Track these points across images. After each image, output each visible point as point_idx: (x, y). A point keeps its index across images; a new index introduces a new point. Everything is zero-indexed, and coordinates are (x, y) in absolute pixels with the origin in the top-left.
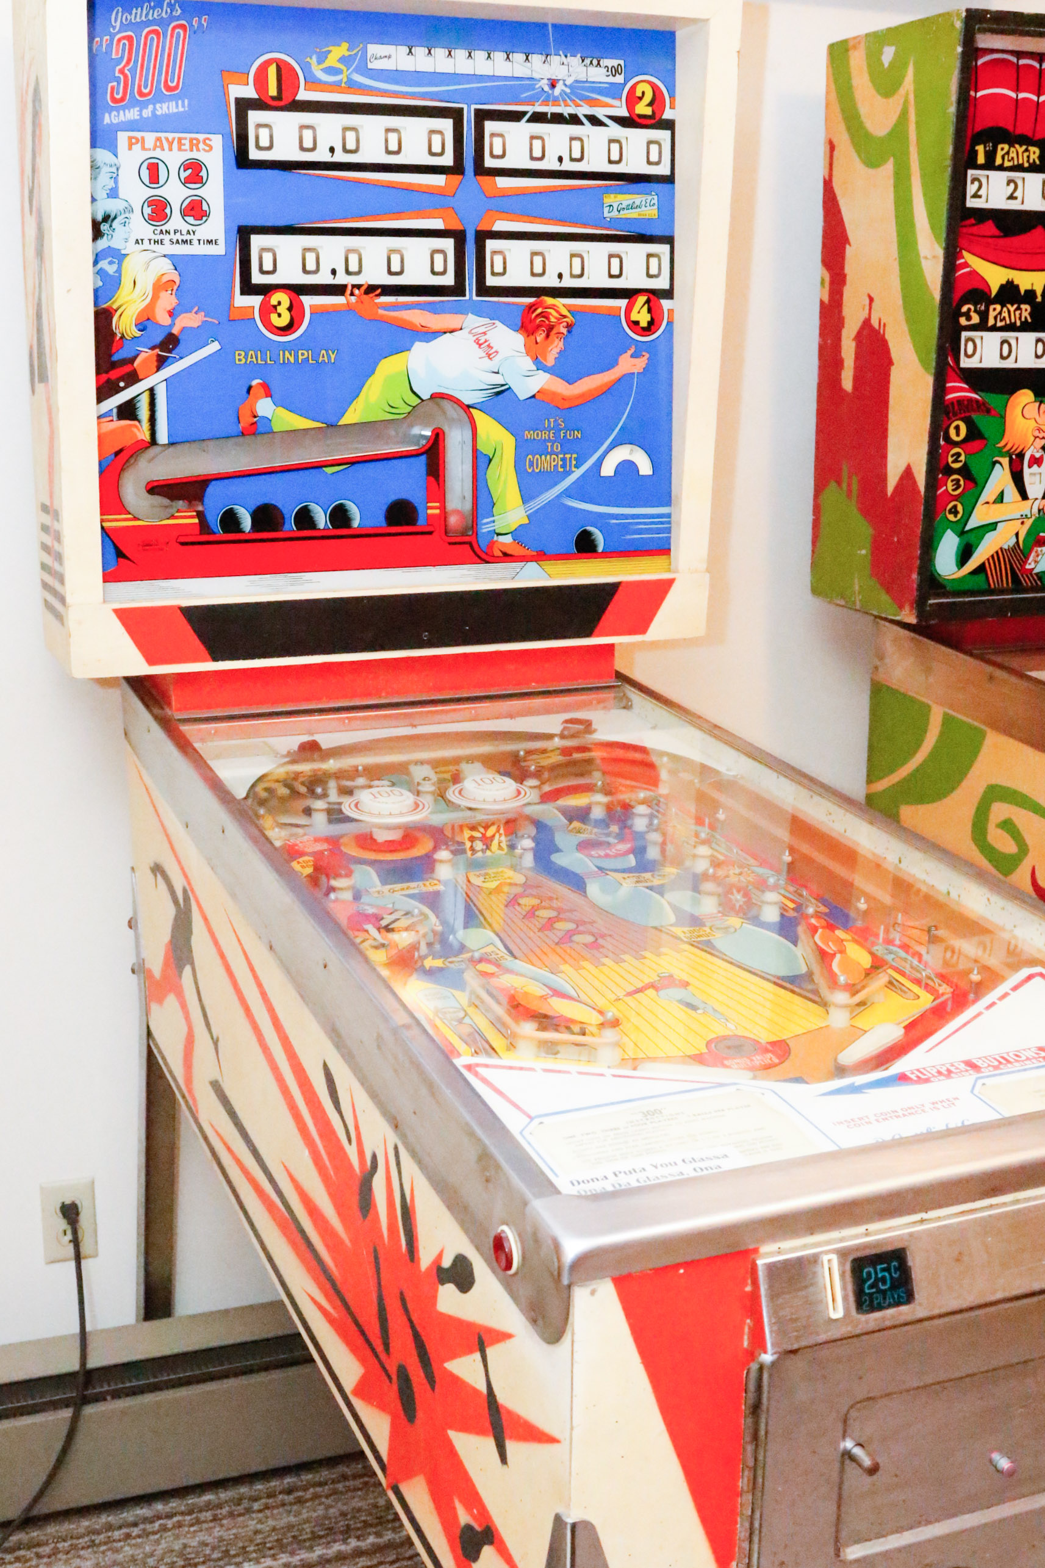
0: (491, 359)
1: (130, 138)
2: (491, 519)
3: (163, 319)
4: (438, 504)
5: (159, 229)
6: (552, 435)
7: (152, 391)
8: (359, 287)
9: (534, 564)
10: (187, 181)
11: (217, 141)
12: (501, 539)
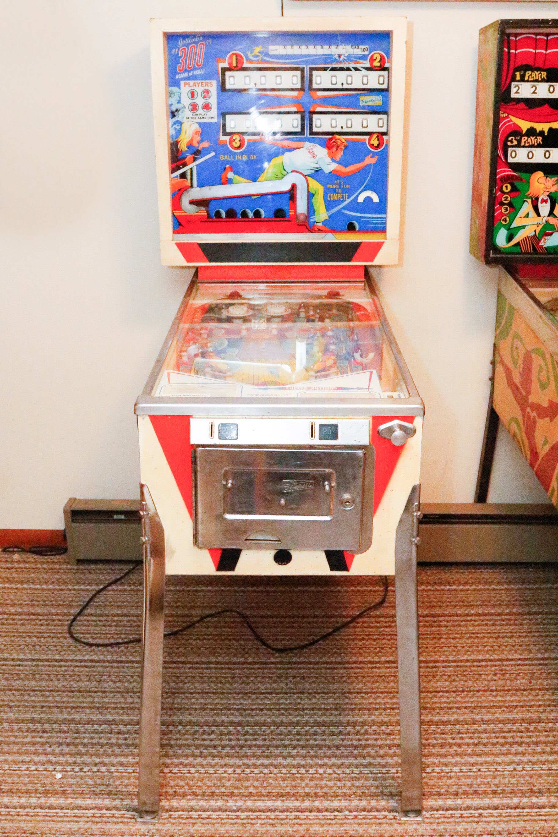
0: (314, 158)
1: (185, 83)
2: (314, 217)
4: (293, 211)
5: (194, 113)
6: (338, 186)
7: (191, 169)
8: (265, 132)
9: (331, 234)
10: (204, 97)
12: (318, 224)
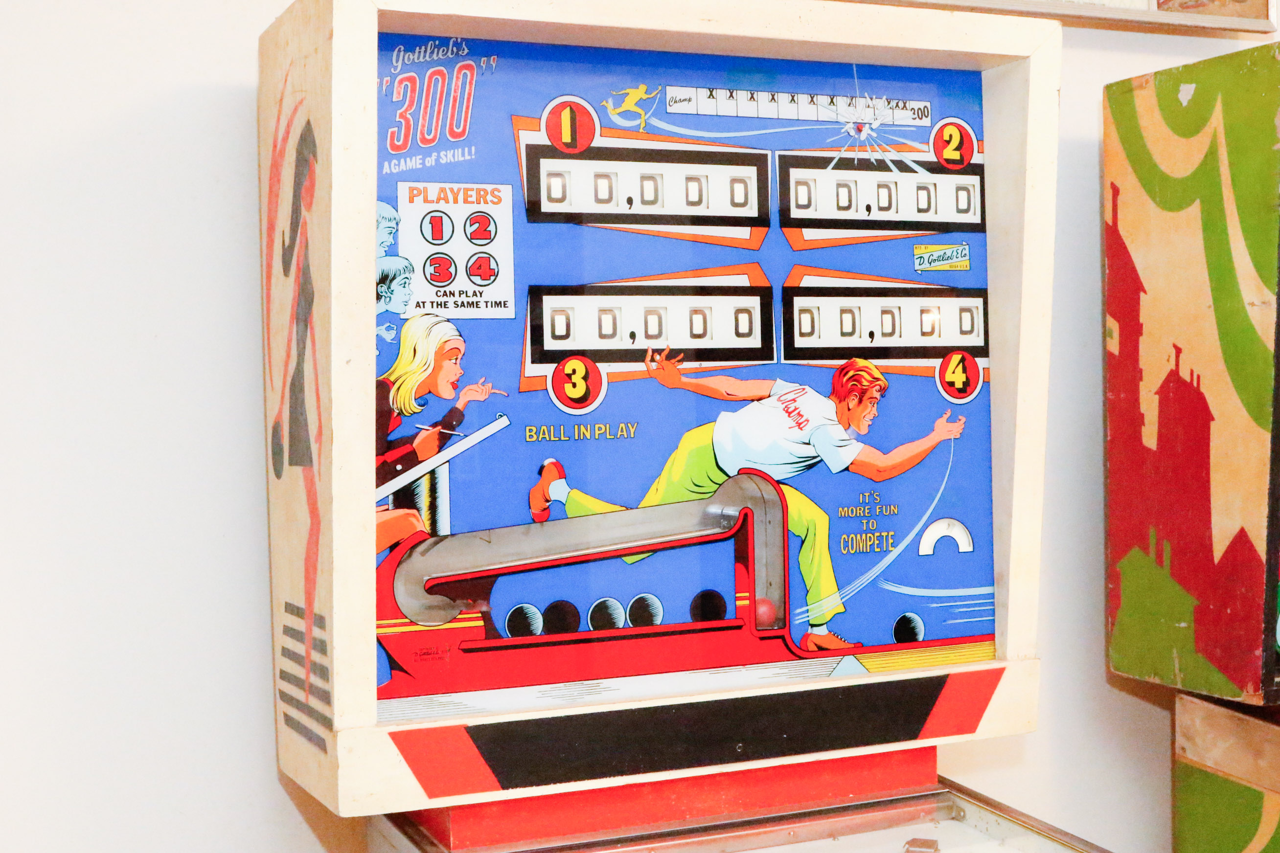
0: (801, 429)
1: (412, 189)
2: (804, 609)
3: (447, 392)
4: (747, 594)
5: (442, 290)
6: (867, 511)
7: (432, 473)
8: (659, 351)
9: (852, 657)
10: (472, 237)
11: (506, 192)
12: (816, 631)
